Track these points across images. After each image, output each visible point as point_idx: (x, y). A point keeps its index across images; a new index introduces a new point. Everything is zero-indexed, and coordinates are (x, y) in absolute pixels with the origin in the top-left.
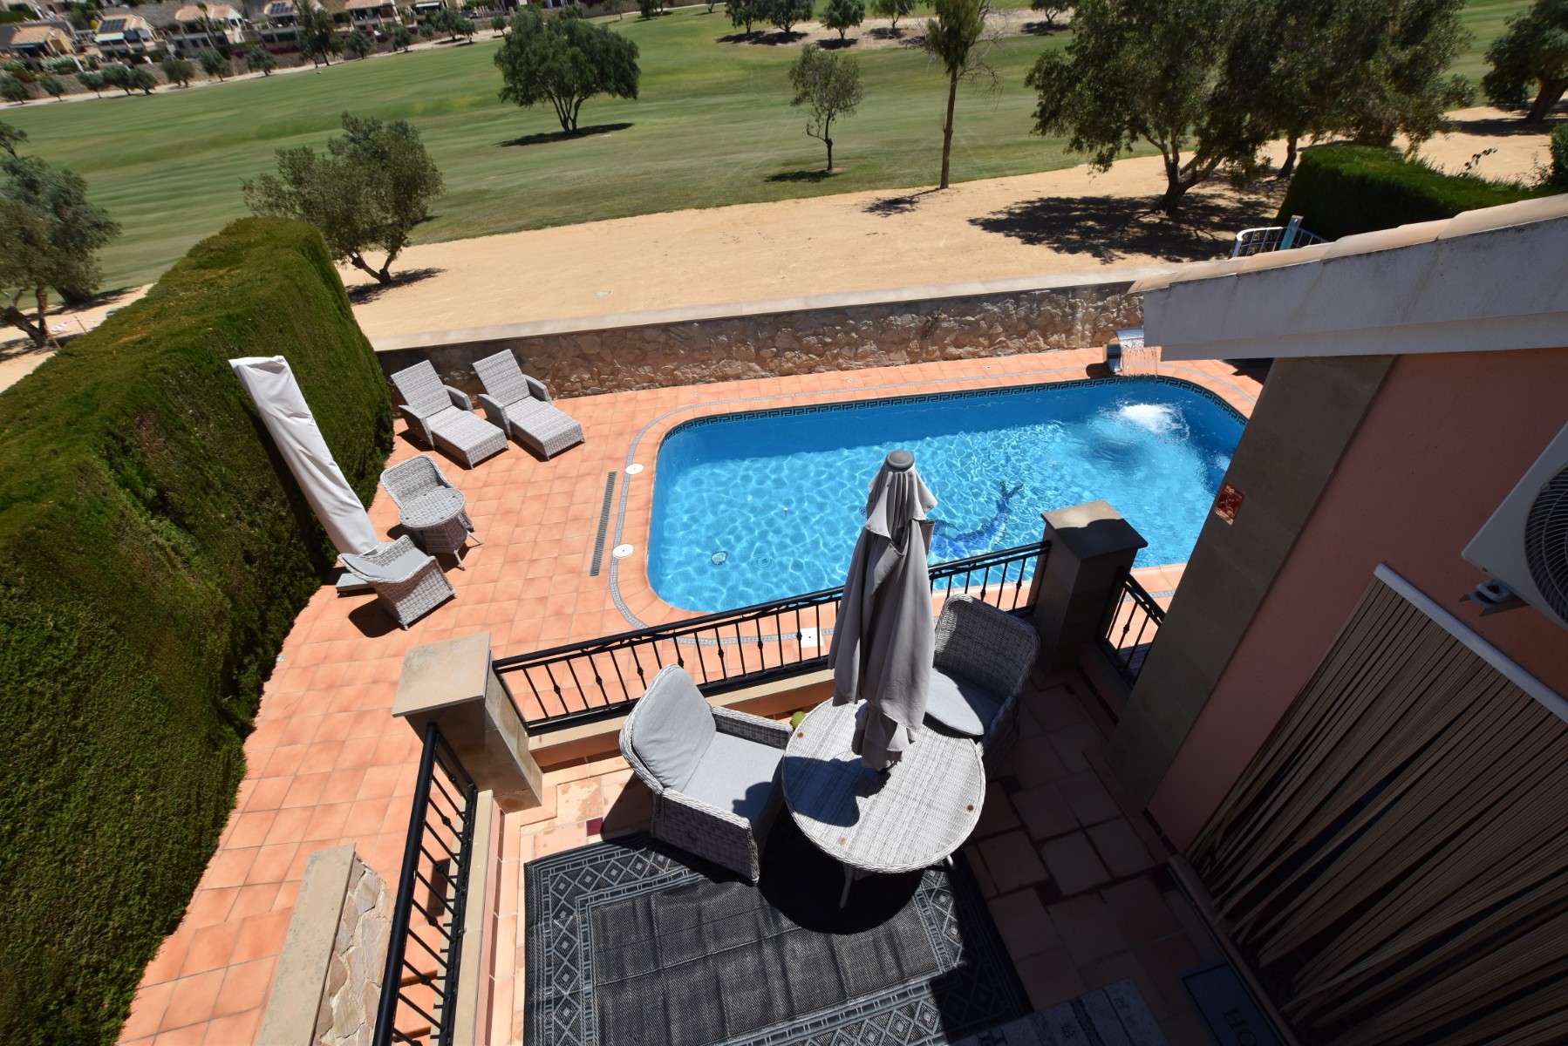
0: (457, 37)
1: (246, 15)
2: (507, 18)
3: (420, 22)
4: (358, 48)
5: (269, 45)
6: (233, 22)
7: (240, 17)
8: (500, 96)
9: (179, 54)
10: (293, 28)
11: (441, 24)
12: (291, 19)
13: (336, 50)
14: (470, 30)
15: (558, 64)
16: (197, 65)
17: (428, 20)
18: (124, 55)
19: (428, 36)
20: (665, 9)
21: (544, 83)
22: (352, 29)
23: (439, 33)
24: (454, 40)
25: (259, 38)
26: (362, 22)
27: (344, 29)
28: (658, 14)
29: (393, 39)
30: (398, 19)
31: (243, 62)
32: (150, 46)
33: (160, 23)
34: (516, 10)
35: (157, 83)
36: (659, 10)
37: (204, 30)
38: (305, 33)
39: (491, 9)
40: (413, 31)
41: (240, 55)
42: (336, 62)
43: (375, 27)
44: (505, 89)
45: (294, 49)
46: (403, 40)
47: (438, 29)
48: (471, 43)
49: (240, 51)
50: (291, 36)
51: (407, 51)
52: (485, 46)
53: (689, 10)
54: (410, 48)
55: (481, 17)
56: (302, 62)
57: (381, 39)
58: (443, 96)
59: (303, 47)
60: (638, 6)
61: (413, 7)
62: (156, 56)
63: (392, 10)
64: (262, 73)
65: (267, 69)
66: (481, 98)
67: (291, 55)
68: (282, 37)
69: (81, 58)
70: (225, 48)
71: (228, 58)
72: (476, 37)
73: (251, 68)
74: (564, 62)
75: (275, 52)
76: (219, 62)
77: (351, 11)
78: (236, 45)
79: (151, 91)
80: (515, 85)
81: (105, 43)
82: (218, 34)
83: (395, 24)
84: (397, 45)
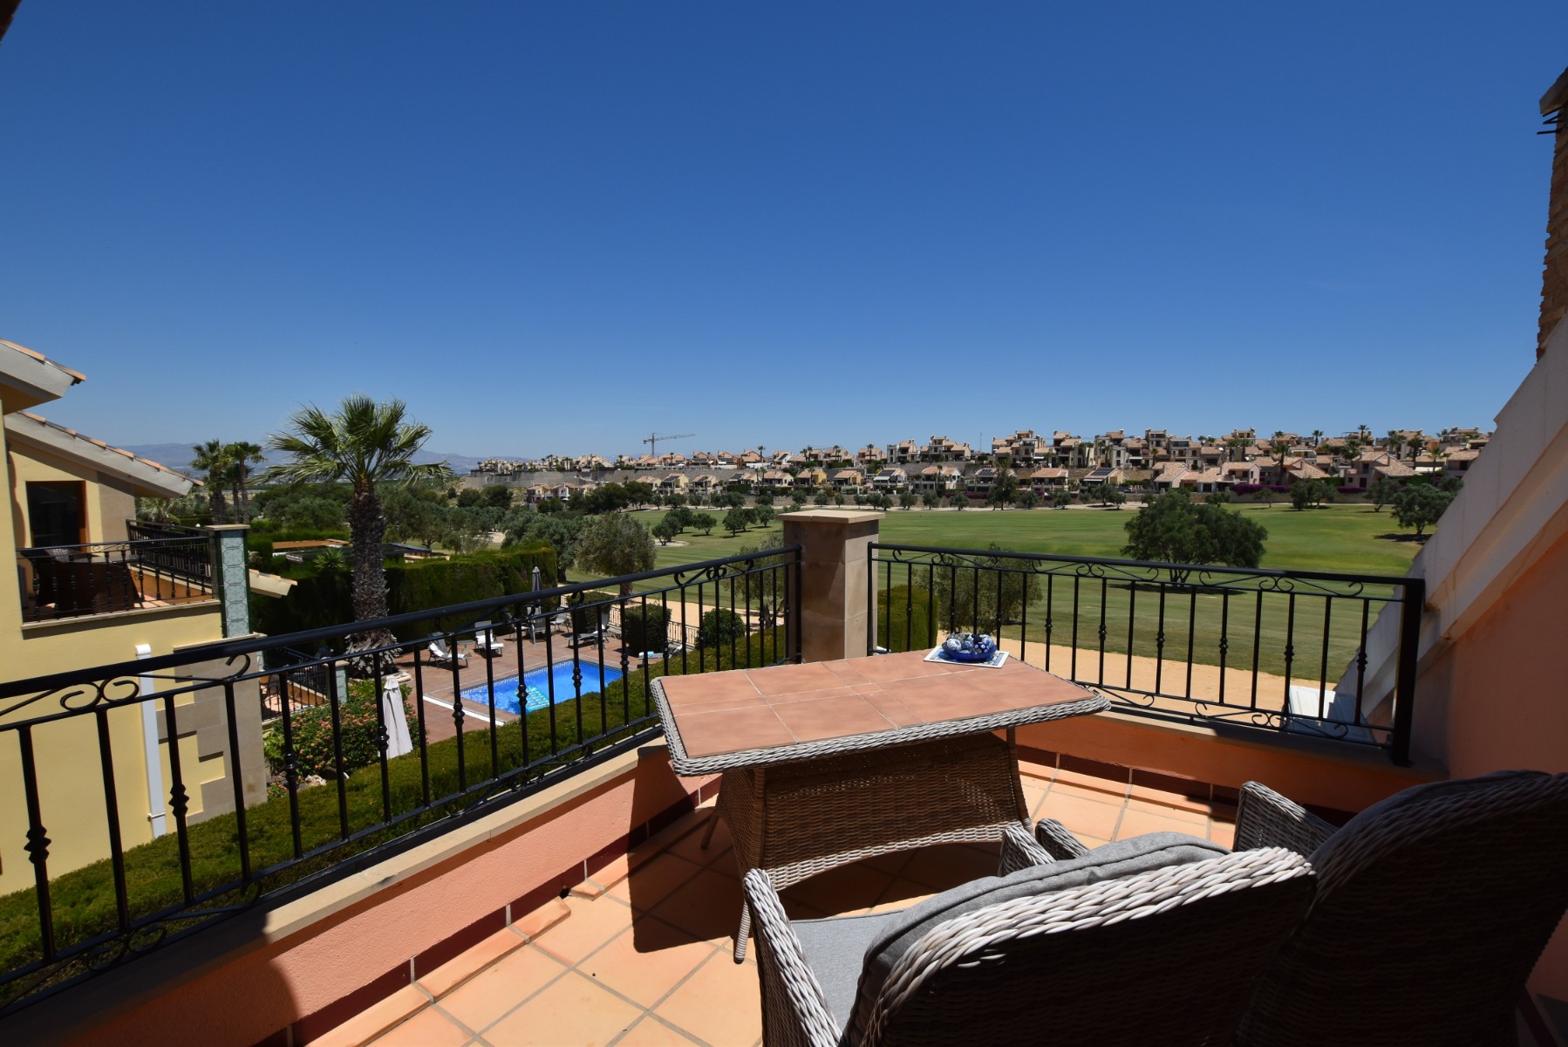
0: (1108, 504)
1: (963, 474)
2: (1157, 496)
3: (1082, 491)
4: (1028, 502)
5: (969, 493)
6: (954, 477)
7: (959, 474)
8: (1121, 551)
9: (913, 491)
10: (990, 484)
11: (1098, 494)
12: (991, 479)
13: (1011, 501)
14: (1121, 500)
15: (1181, 535)
16: (920, 498)
17: (1089, 490)
18: (883, 488)
19: (1085, 500)
20: (1321, 504)
21: (1165, 547)
22: (1030, 489)
23: (1095, 500)
24: (1105, 506)
25: (965, 488)
26: (1039, 486)
27: (1024, 489)
28: (1314, 507)
29: (1056, 500)
30: (1066, 487)
31: (948, 500)
32: (900, 485)
33: (912, 474)
34: (1166, 490)
35: (893, 505)
36: (1315, 504)
37: (934, 480)
38: (996, 488)
39: (1145, 487)
40: (1075, 496)
41: (948, 497)
42: (1009, 509)
43: (1047, 490)
44: (1127, 547)
45: (984, 497)
46: (1065, 500)
47: (1094, 497)
48: (1118, 509)
49: (950, 493)
50: (986, 489)
51: (1063, 509)
52: (1129, 512)
53: (1351, 508)
54: (1067, 507)
55: (1134, 492)
56: (986, 505)
57: (1046, 498)
58: (1078, 543)
59: (991, 496)
60: (1291, 499)
61: (1081, 481)
62: (899, 491)
63: (1064, 481)
64: (957, 508)
65: (961, 506)
66: (1108, 549)
67: (981, 500)
68: (980, 489)
69: (862, 487)
70: (942, 491)
71: (941, 497)
72: (1123, 506)
73: (951, 505)
74: (1190, 533)
75: (971, 497)
76: (934, 498)
77: (1034, 479)
78: (949, 490)
79: (888, 509)
80: (1138, 545)
81: (878, 481)
82: (941, 483)
83: (1062, 490)
84: (1059, 503)
